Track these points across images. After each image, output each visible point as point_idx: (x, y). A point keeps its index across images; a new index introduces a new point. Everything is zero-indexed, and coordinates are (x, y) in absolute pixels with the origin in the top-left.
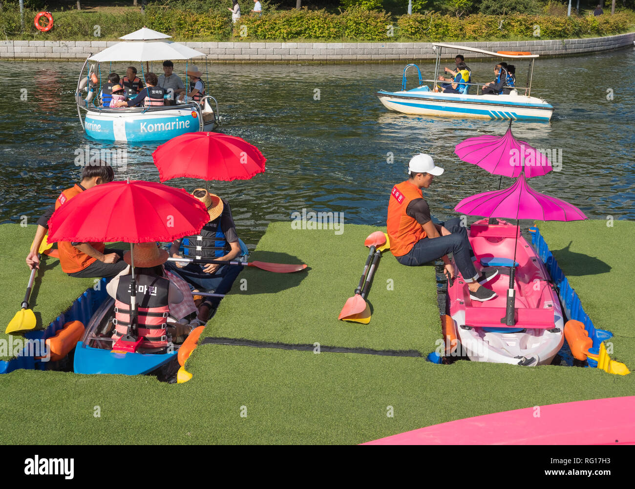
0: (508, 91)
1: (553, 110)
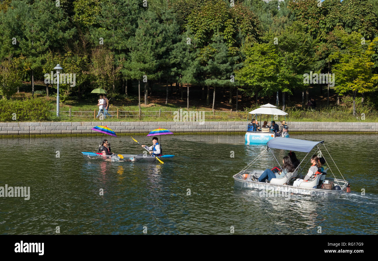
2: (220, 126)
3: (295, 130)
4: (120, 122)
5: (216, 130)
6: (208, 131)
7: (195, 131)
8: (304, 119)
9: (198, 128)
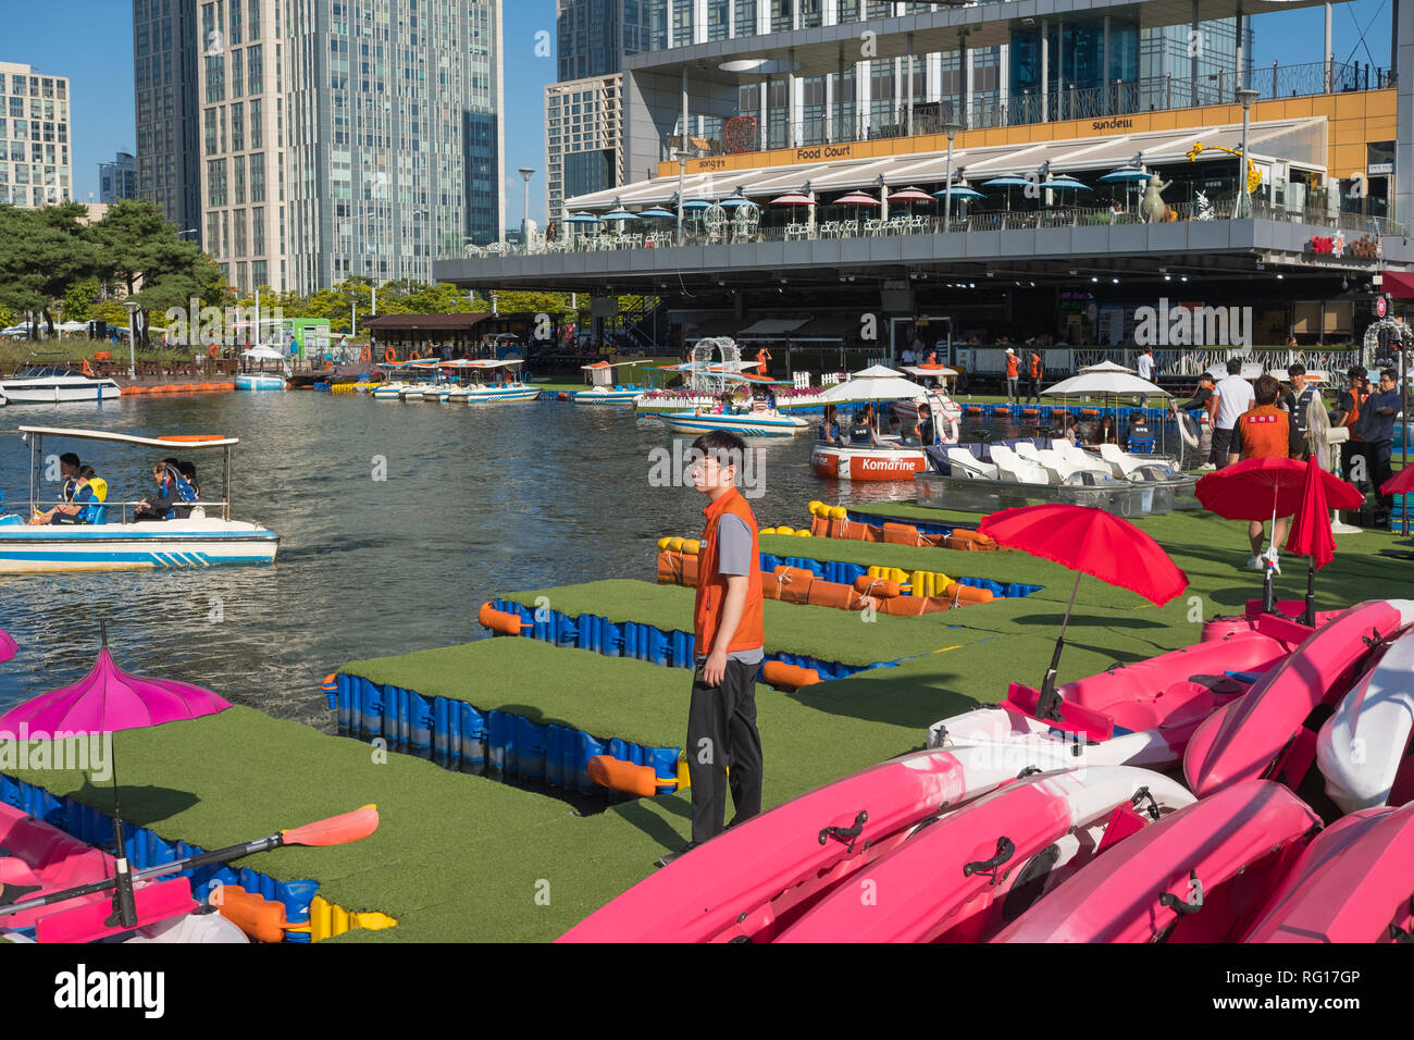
0: (185, 513)
1: (277, 540)
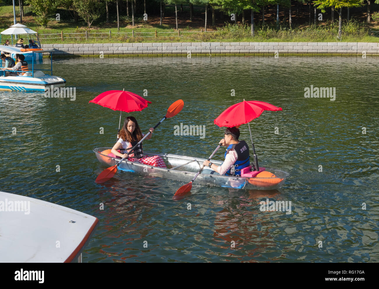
2: (164, 48)
3: (255, 51)
4: (52, 45)
5: (160, 51)
6: (150, 53)
7: (136, 53)
8: (275, 39)
9: (139, 49)
